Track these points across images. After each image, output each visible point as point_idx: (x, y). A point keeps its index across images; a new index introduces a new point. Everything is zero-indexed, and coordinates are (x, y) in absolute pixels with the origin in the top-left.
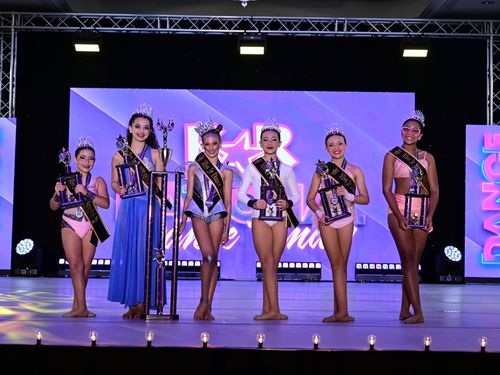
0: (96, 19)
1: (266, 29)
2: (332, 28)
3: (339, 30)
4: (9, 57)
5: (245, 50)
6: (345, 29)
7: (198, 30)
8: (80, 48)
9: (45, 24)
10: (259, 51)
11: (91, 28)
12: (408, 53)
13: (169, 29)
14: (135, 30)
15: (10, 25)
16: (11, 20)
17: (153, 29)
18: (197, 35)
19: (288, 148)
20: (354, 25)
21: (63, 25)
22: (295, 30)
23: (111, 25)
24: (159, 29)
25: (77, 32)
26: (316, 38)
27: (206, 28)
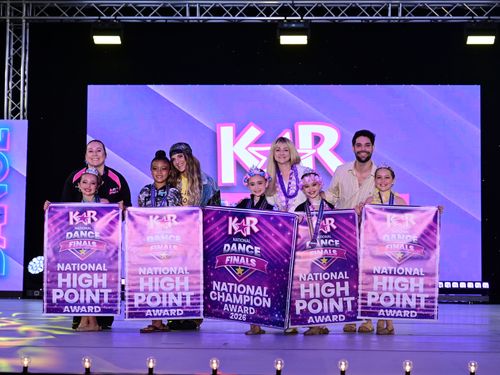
0: (117, 8)
1: (309, 16)
2: (384, 12)
3: (392, 15)
4: (20, 52)
5: (285, 40)
6: (400, 14)
7: (232, 18)
8: (99, 40)
9: (60, 14)
10: (302, 40)
11: (112, 17)
12: (472, 40)
13: (199, 17)
14: (161, 19)
15: (21, 15)
16: (21, 9)
17: (182, 17)
18: (231, 24)
19: (336, 150)
20: (409, 9)
21: (80, 15)
22: (343, 15)
23: (133, 13)
24: (188, 17)
25: (96, 23)
26: (366, 25)
27: (241, 15)
